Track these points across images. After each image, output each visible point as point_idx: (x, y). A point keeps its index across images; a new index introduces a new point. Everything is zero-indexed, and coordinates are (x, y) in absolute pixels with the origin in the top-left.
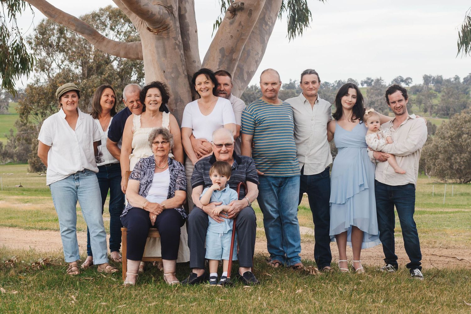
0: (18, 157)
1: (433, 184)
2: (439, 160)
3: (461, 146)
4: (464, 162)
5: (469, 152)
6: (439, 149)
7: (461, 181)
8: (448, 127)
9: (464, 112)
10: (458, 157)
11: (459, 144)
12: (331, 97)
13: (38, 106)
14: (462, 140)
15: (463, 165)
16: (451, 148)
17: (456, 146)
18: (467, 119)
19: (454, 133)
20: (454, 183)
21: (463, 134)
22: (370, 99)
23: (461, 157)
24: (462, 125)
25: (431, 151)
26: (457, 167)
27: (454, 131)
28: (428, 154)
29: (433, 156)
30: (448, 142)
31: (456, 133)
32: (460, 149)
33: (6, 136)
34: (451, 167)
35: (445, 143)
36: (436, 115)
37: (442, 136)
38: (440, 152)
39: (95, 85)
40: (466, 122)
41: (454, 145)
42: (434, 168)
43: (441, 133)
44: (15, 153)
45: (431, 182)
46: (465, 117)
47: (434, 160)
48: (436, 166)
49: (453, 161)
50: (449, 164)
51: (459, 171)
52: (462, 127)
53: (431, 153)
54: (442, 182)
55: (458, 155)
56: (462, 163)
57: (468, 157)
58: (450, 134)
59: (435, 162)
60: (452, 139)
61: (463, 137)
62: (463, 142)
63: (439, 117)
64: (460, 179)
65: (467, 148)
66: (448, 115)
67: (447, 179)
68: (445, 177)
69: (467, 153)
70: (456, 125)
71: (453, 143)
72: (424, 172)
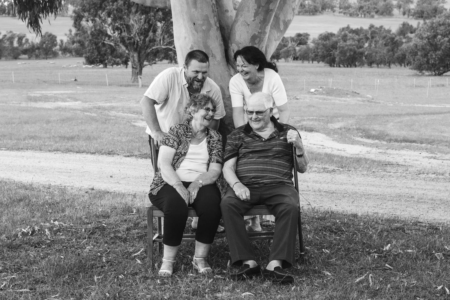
1: (413, 75)
2: (418, 56)
3: (436, 45)
4: (438, 58)
5: (443, 50)
6: (418, 47)
7: (436, 74)
8: (426, 30)
9: (439, 17)
10: (433, 54)
11: (434, 43)
12: (328, 2)
13: (89, 14)
14: (437, 40)
15: (437, 60)
16: (428, 47)
17: (431, 45)
18: (441, 23)
19: (430, 34)
20: (429, 75)
21: (438, 35)
22: (360, 5)
23: (436, 54)
24: (437, 27)
25: (411, 49)
26: (433, 62)
27: (430, 33)
28: (409, 51)
29: (413, 53)
30: (426, 41)
31: (433, 34)
32: (436, 48)
33: (66, 35)
34: (428, 62)
35: (423, 43)
37: (421, 37)
38: (418, 50)
40: (440, 25)
42: (414, 63)
43: (419, 34)
45: (411, 74)
46: (440, 21)
47: (413, 57)
48: (416, 61)
49: (429, 57)
50: (426, 59)
51: (434, 65)
52: (437, 30)
54: (421, 74)
55: (433, 53)
56: (437, 59)
57: (441, 54)
58: (428, 35)
59: (415, 58)
60: (429, 39)
61: (438, 38)
62: (437, 41)
63: (416, 19)
64: (435, 72)
65: (441, 46)
66: (422, 17)
67: (424, 71)
68: (422, 70)
69: (441, 50)
70: (432, 28)
71: (429, 42)
72: (403, 65)
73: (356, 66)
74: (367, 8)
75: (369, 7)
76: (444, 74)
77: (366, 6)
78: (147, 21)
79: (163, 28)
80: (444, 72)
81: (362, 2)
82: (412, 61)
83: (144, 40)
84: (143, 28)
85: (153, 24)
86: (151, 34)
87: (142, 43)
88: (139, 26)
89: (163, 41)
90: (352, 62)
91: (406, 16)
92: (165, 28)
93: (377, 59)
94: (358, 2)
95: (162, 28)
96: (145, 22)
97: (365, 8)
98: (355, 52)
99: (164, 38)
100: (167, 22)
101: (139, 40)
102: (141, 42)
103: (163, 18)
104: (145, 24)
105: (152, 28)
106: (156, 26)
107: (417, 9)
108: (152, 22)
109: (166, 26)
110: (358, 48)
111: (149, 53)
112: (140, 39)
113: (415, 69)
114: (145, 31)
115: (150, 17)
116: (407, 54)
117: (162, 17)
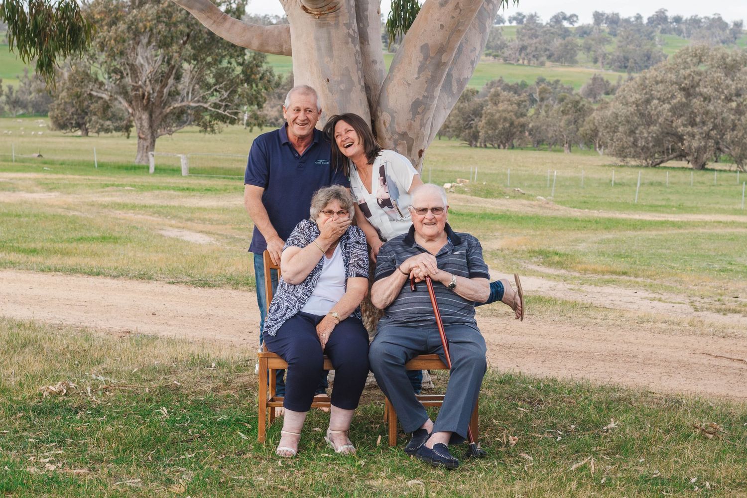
0: (33, 107)
1: (610, 166)
2: (618, 134)
3: (650, 116)
4: (652, 137)
5: (660, 124)
6: (619, 118)
7: (648, 164)
8: (633, 89)
9: (655, 69)
10: (644, 131)
11: (646, 112)
14: (651, 107)
15: (651, 142)
16: (636, 118)
17: (642, 115)
18: (659, 79)
19: (640, 97)
20: (637, 166)
21: (653, 98)
22: (521, 43)
23: (650, 130)
24: (651, 86)
25: (608, 121)
26: (643, 143)
27: (641, 94)
28: (604, 125)
29: (611, 128)
30: (632, 109)
31: (644, 97)
32: (648, 120)
33: (18, 77)
34: (635, 144)
35: (628, 111)
36: (610, 67)
37: (624, 101)
38: (620, 123)
39: (149, 18)
40: (657, 83)
41: (640, 114)
42: (612, 144)
43: (622, 97)
44: (30, 102)
45: (607, 163)
46: (657, 76)
47: (611, 133)
48: (615, 142)
49: (637, 135)
50: (632, 139)
51: (645, 149)
52: (652, 90)
53: (608, 123)
54: (623, 164)
55: (644, 128)
56: (650, 139)
57: (658, 130)
58: (636, 98)
59: (614, 136)
60: (637, 106)
61: (652, 104)
62: (652, 110)
63: (614, 70)
64: (646, 160)
65: (658, 118)
66: (626, 67)
67: (628, 159)
68: (625, 157)
69: (658, 125)
70: (643, 86)
71: (638, 110)
72: (593, 146)
73: (513, 147)
74: (533, 49)
75: (536, 48)
76: (662, 165)
77: (531, 44)
78: (166, 60)
79: (194, 72)
80: (662, 162)
81: (526, 38)
82: (608, 141)
83: (161, 92)
84: (160, 71)
85: (177, 66)
86: (171, 81)
87: (157, 96)
88: (153, 68)
89: (193, 94)
90: (507, 140)
91: (599, 64)
92: (196, 72)
93: (550, 136)
94: (518, 38)
95: (191, 72)
96: (163, 61)
97: (529, 48)
98: (512, 124)
99: (193, 90)
100: (200, 64)
101: (151, 92)
102: (155, 94)
103: (194, 55)
104: (162, 64)
105: (174, 72)
106: (181, 70)
107: (618, 54)
108: (175, 62)
109: (198, 68)
110: (518, 118)
111: (168, 114)
112: (153, 89)
113: (613, 155)
114: (162, 76)
115: (171, 54)
116: (601, 130)
117: (192, 54)
